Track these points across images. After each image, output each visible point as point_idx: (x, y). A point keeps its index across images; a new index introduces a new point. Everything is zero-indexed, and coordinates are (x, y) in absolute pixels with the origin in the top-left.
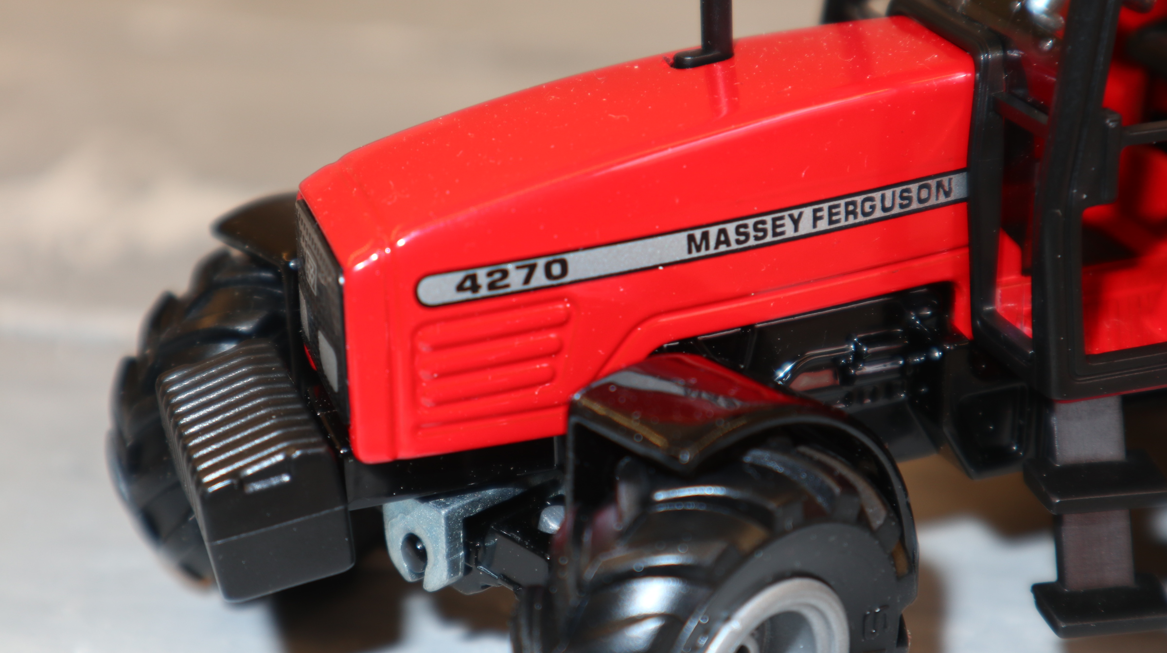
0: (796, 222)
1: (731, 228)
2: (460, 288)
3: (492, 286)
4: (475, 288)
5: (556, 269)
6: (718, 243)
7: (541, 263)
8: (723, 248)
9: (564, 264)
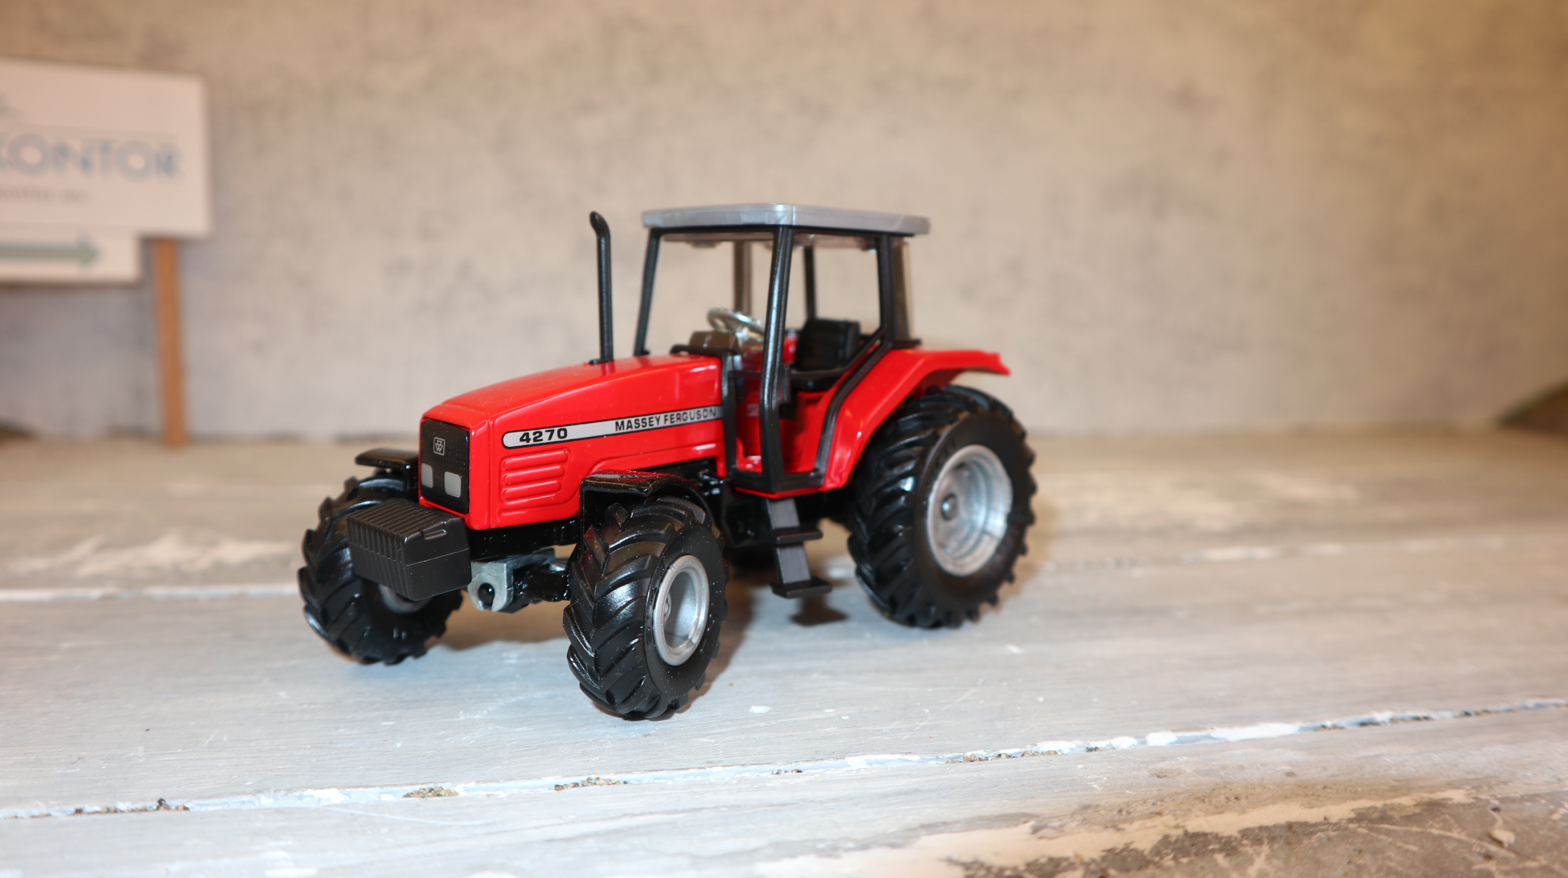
0: (658, 420)
1: (633, 420)
2: (522, 440)
3: (535, 440)
4: (528, 440)
5: (562, 433)
6: (628, 427)
7: (556, 429)
8: (630, 430)
9: (565, 431)
